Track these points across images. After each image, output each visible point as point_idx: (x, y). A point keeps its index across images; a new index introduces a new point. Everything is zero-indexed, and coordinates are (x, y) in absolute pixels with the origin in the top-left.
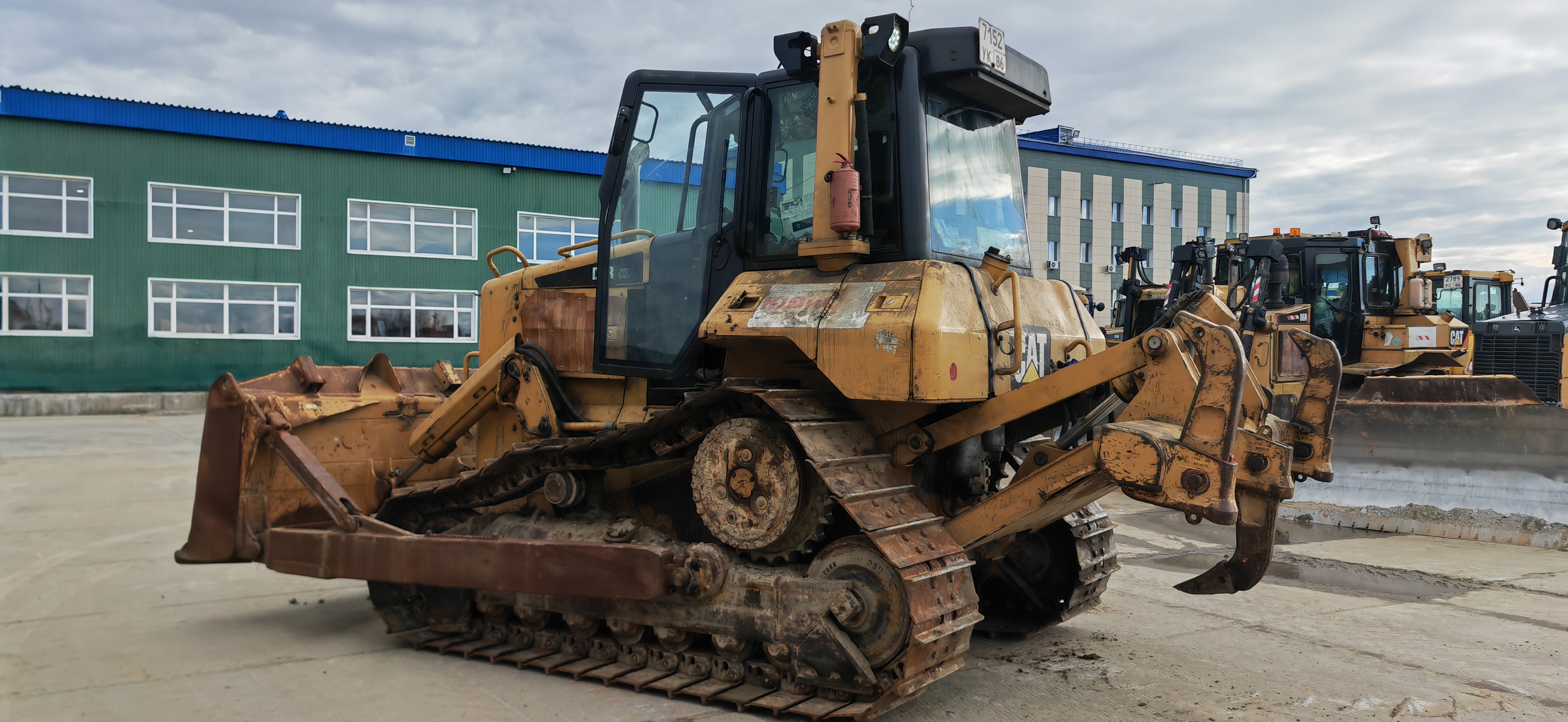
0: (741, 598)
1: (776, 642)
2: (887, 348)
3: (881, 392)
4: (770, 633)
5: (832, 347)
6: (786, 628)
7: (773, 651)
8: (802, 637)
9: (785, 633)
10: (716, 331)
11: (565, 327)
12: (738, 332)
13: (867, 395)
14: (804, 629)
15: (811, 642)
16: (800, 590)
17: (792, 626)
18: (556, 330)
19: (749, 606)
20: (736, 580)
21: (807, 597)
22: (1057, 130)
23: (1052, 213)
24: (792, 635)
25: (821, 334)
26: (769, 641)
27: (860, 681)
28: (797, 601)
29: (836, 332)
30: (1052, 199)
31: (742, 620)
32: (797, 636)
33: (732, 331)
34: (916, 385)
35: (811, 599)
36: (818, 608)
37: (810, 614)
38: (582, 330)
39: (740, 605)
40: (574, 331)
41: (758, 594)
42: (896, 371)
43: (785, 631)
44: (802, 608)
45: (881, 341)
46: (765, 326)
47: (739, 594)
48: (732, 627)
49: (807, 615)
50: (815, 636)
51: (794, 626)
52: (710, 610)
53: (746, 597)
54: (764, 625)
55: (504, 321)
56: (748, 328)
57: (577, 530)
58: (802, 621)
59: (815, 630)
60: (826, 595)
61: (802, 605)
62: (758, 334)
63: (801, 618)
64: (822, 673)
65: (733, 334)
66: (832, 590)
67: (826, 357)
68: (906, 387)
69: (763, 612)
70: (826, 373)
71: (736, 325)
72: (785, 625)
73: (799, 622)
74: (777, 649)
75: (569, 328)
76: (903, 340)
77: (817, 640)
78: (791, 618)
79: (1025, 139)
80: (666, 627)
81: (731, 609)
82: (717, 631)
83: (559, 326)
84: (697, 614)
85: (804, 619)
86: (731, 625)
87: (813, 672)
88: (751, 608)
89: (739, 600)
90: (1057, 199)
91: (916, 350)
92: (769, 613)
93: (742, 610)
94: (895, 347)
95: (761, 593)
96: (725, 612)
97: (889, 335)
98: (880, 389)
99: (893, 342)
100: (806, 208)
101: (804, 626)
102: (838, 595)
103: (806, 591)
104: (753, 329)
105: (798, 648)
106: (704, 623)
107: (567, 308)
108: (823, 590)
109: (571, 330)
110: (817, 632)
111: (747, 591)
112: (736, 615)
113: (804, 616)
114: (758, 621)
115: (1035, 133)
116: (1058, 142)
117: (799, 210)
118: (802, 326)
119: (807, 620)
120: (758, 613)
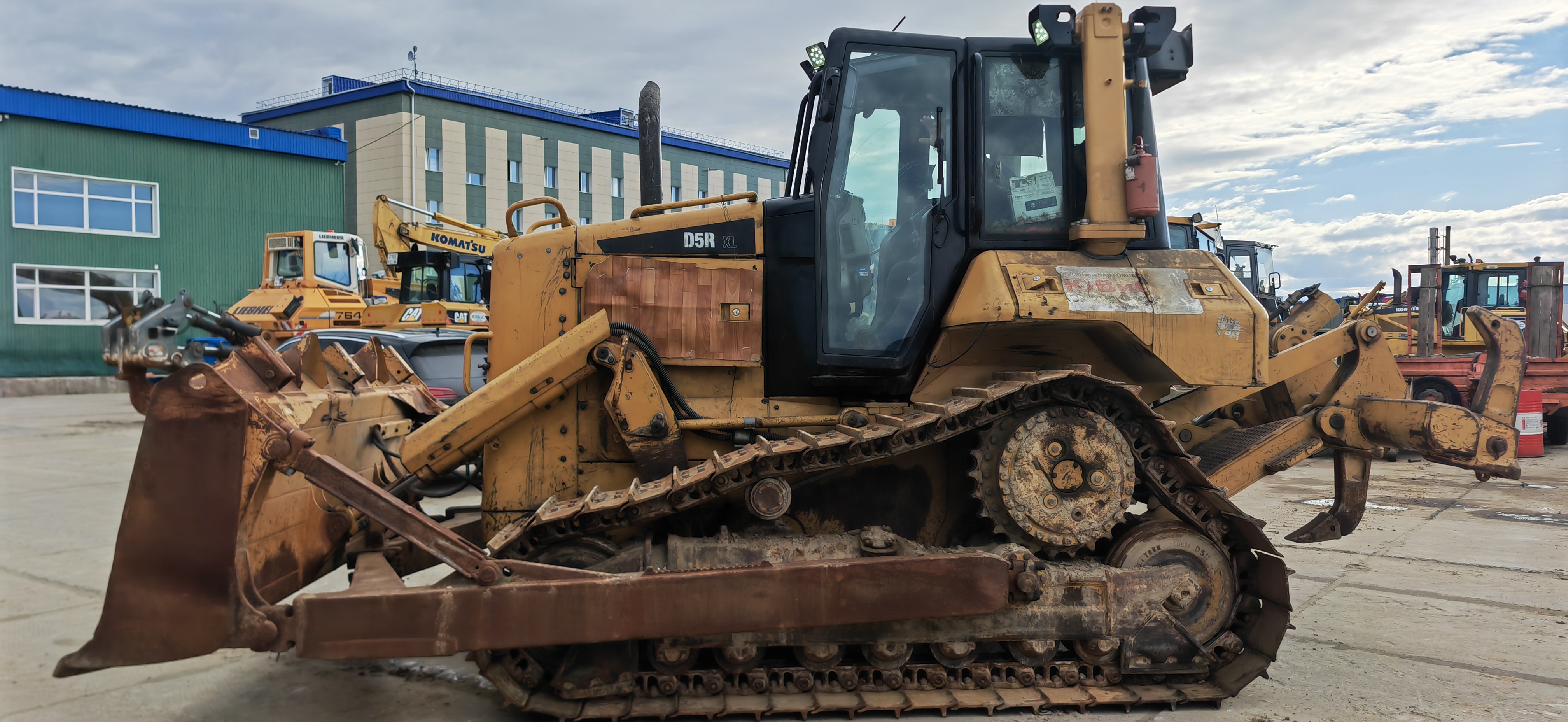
0: (1058, 597)
1: (1109, 637)
2: (1230, 334)
3: (1223, 377)
4: (1101, 628)
5: (1170, 332)
6: (1121, 621)
7: (1105, 646)
8: (1139, 627)
9: (1119, 627)
10: (1030, 314)
11: (663, 304)
12: (1058, 316)
13: (1209, 381)
14: (1141, 619)
15: (1148, 630)
16: (1137, 580)
17: (1128, 618)
18: (646, 307)
19: (1068, 605)
20: (1053, 580)
21: (1145, 587)
22: (619, 112)
23: (616, 195)
24: (1128, 627)
25: (1157, 320)
26: (1100, 636)
27: (1197, 661)
28: (1134, 592)
29: (1174, 318)
30: (616, 180)
31: (1066, 621)
32: (1133, 627)
33: (1051, 314)
34: (1259, 370)
35: (1150, 587)
36: (1158, 595)
37: (1149, 603)
38: (692, 309)
39: (1057, 605)
40: (679, 310)
41: (1079, 591)
42: (1239, 356)
43: (1120, 624)
44: (1139, 598)
45: (1223, 327)
46: (1091, 310)
47: (1055, 594)
48: (1054, 629)
49: (1145, 606)
50: (1153, 625)
51: (1130, 617)
52: (1024, 615)
53: (1064, 596)
54: (1094, 622)
55: (544, 293)
56: (1071, 312)
57: (806, 544)
58: (1140, 611)
59: (1153, 619)
60: (1166, 582)
61: (1139, 595)
62: (1084, 318)
63: (1139, 608)
64: (1156, 659)
65: (1053, 317)
66: (1174, 577)
67: (1163, 343)
68: (1250, 372)
69: (1089, 608)
70: (1163, 359)
71: (1055, 309)
72: (1120, 618)
73: (1137, 612)
74: (1108, 645)
75: (670, 305)
76: (1246, 326)
77: (1155, 628)
78: (1127, 610)
79: (589, 119)
80: (965, 641)
81: (1048, 610)
82: (1033, 637)
83: (651, 302)
84: (1007, 622)
85: (1142, 609)
86: (1052, 626)
87: (1145, 661)
88: (1071, 607)
89: (1055, 600)
90: (620, 180)
91: (1257, 336)
92: (1094, 608)
93: (1063, 610)
94: (1238, 333)
95: (1083, 589)
96: (1043, 614)
97: (1231, 323)
98: (1223, 374)
99: (1235, 328)
100: (1041, 187)
101: (1142, 616)
102: (1181, 580)
103: (1145, 581)
104: (1078, 313)
105: (1133, 640)
106: (1017, 630)
107: (665, 281)
108: (1164, 578)
109: (673, 309)
110: (1156, 620)
111: (1065, 589)
112: (1059, 617)
113: (1142, 606)
114: (1087, 619)
115: (597, 113)
116: (619, 124)
117: (1034, 189)
118: (1134, 310)
119: (1145, 609)
120: (1083, 610)
